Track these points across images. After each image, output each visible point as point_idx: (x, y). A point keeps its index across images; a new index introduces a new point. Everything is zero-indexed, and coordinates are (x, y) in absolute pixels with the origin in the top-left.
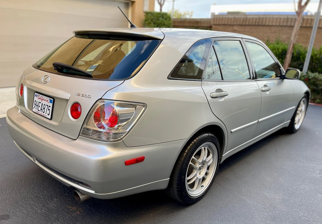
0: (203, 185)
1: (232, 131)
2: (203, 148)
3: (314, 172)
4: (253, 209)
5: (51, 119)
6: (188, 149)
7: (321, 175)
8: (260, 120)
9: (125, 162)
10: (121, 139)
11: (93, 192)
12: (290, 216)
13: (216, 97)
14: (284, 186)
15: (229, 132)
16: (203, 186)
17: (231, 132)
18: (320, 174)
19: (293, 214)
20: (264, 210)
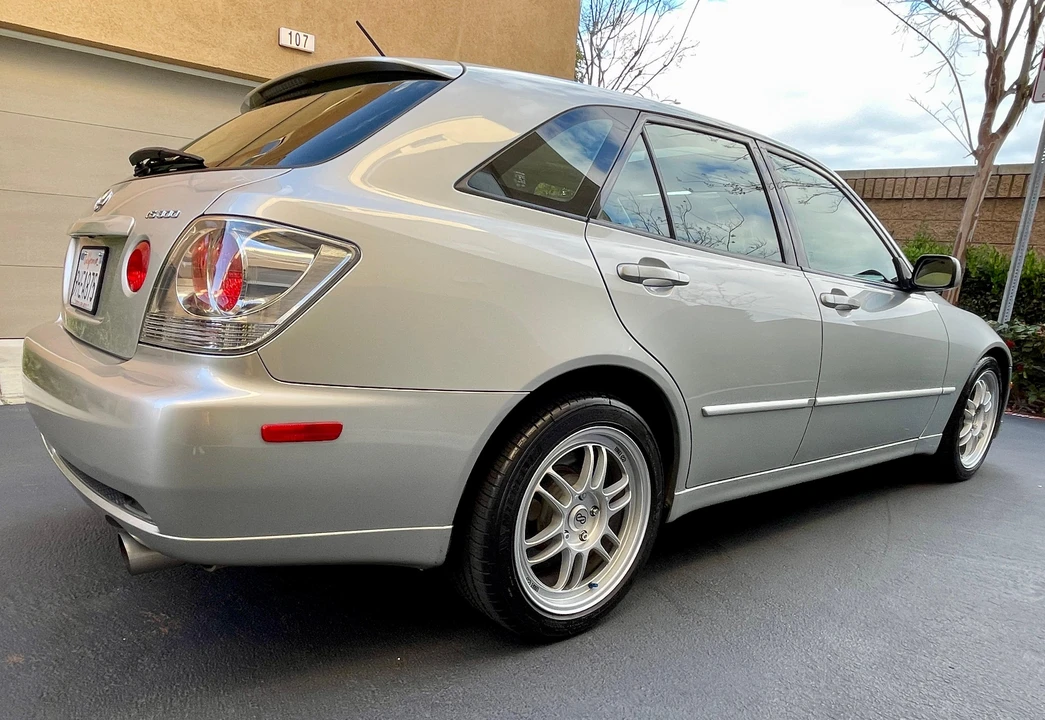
0: (593, 580)
1: (709, 409)
2: (590, 447)
3: (1016, 587)
4: (768, 675)
5: (94, 312)
6: (528, 434)
7: (1041, 598)
8: (820, 400)
9: (262, 429)
10: (255, 347)
11: (152, 529)
12: (901, 709)
13: (639, 280)
14: (898, 618)
15: (695, 414)
16: (595, 585)
17: (704, 414)
18: (1038, 594)
19: (913, 705)
20: (805, 683)
